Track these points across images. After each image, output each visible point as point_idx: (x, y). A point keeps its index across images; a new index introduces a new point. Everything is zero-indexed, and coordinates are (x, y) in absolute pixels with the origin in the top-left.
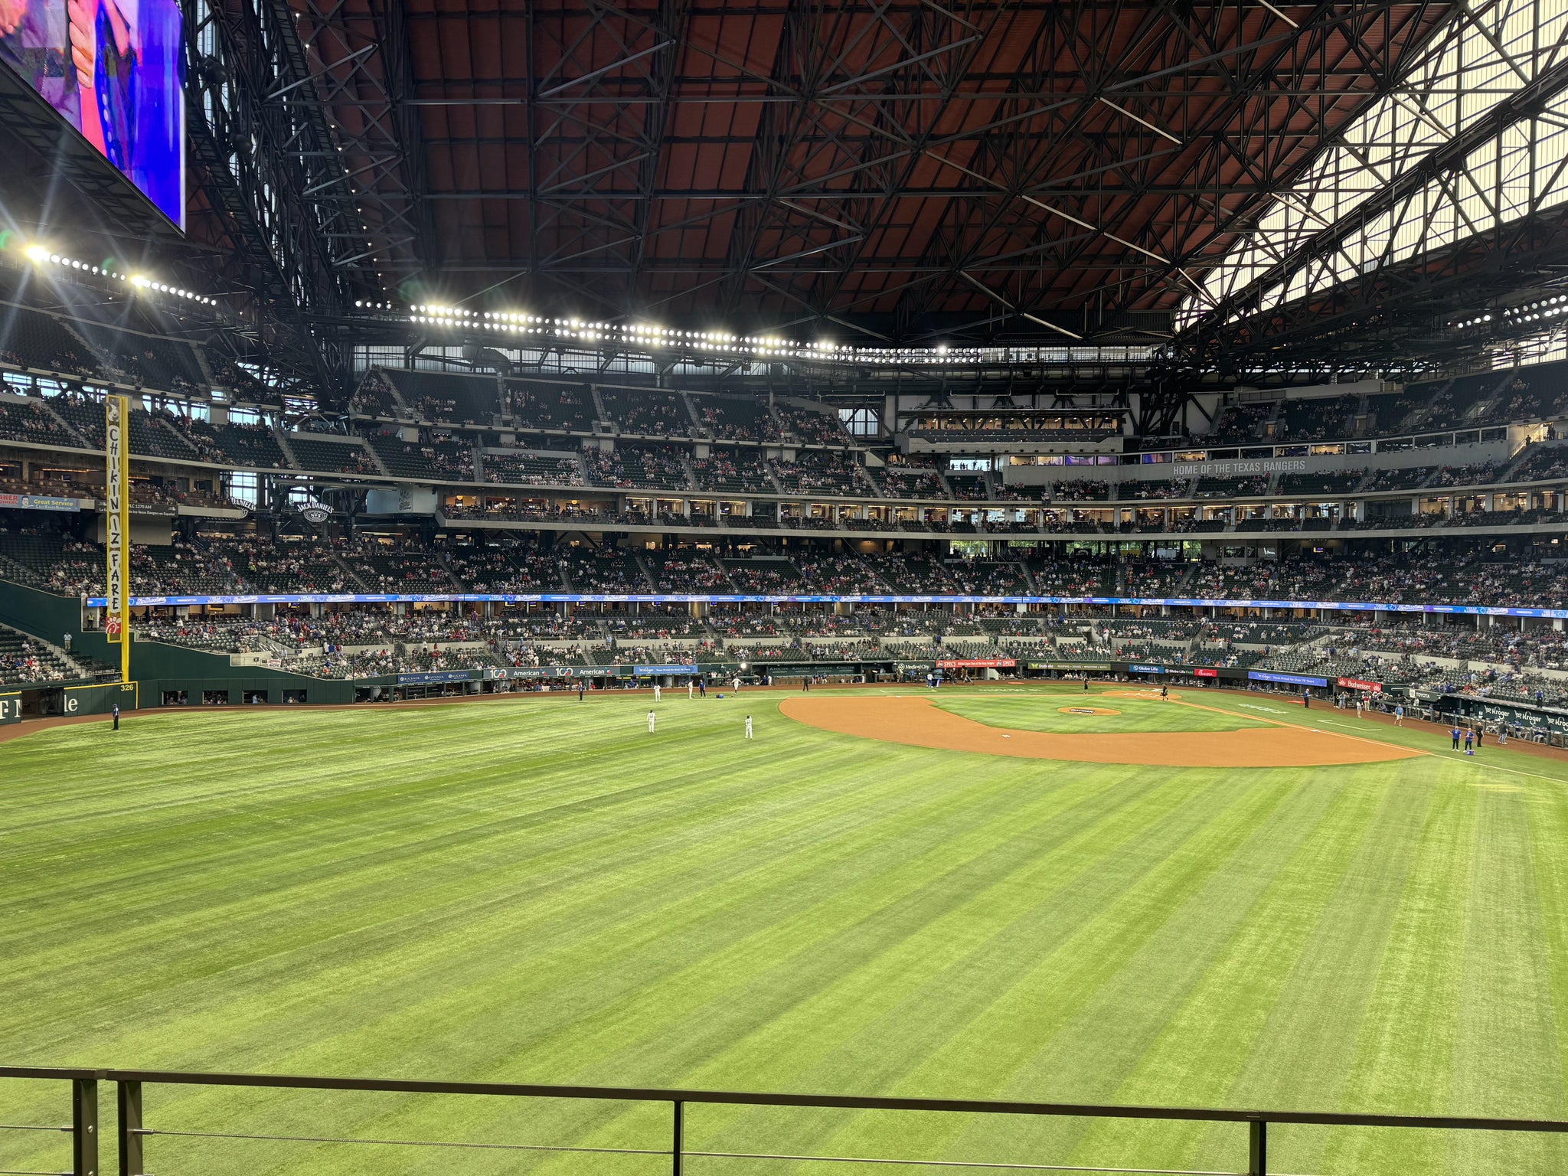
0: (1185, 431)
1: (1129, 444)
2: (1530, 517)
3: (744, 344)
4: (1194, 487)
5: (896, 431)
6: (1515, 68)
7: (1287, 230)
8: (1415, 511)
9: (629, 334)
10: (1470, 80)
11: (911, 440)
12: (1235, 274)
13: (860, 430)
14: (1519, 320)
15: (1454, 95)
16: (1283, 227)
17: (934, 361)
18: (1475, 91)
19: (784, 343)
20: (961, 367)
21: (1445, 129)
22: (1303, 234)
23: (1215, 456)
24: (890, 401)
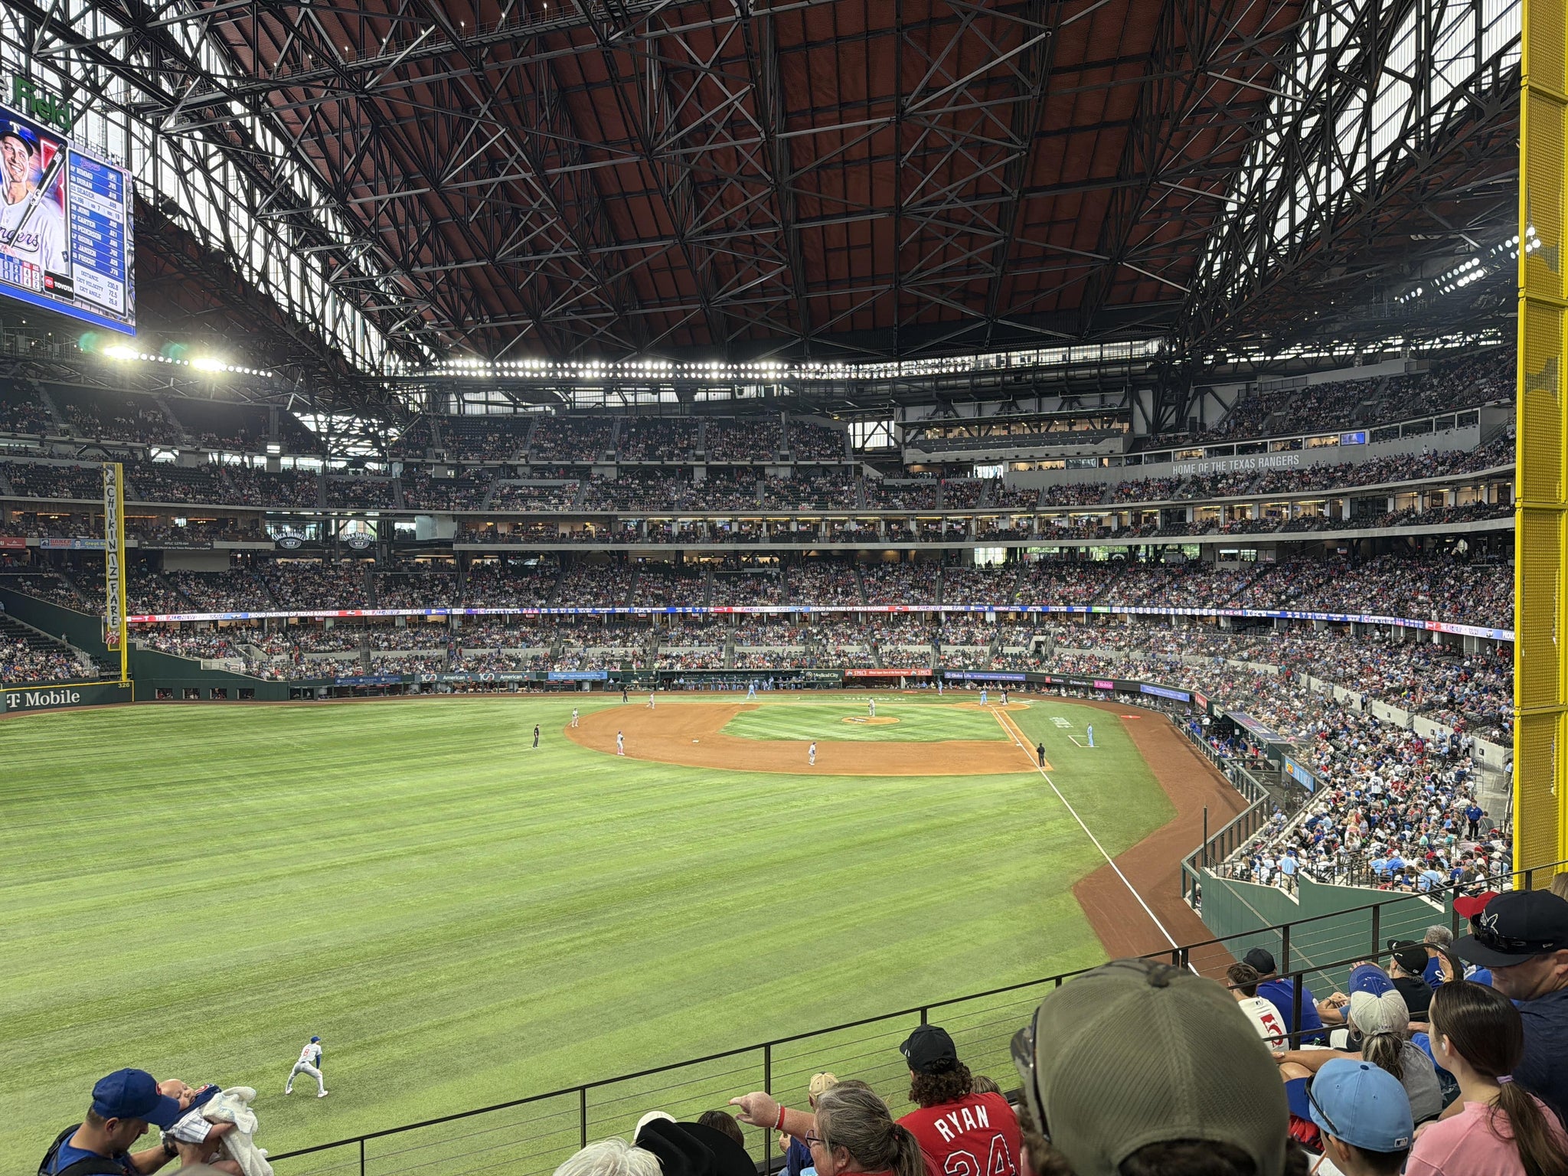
0: (1203, 426)
8: (1390, 509)
11: (909, 451)
19: (780, 366)
23: (1211, 453)
24: (898, 412)
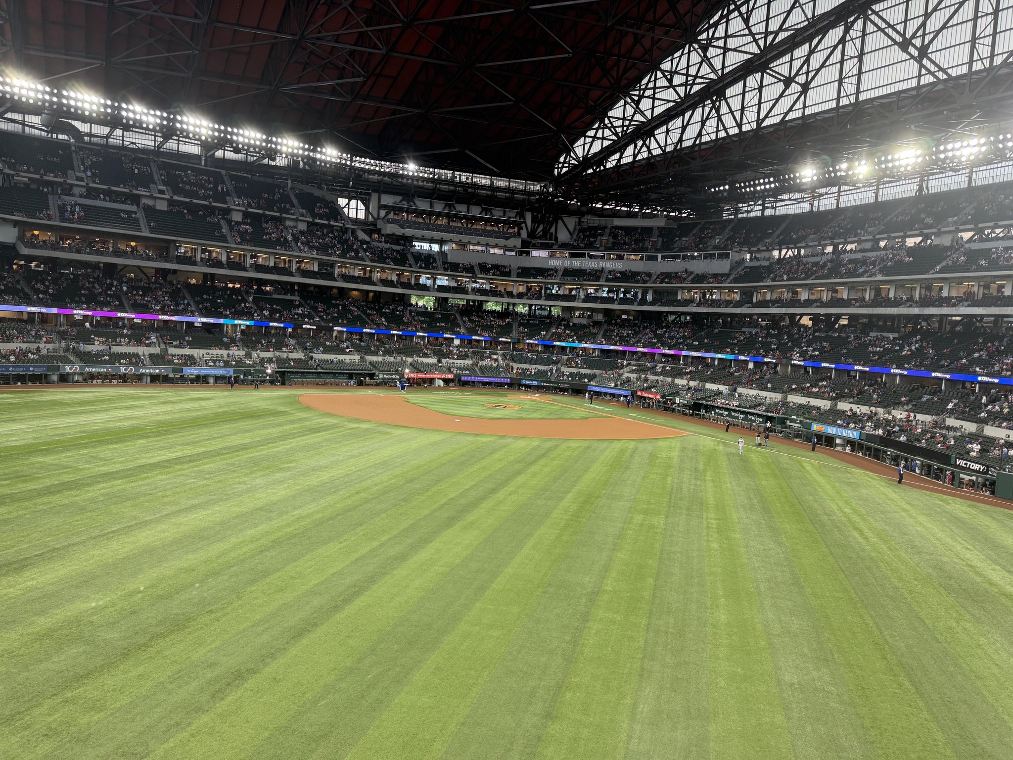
0: (556, 239)
1: (525, 244)
2: (738, 304)
3: (271, 142)
4: (560, 273)
5: (378, 218)
6: (755, 41)
7: (624, 119)
8: (679, 297)
9: (181, 122)
10: (732, 43)
11: (389, 225)
12: (592, 143)
13: (352, 215)
14: (743, 190)
15: (722, 51)
16: (621, 116)
17: (406, 173)
18: (735, 50)
19: (301, 145)
20: (423, 179)
21: (716, 71)
22: (633, 123)
23: (573, 255)
24: (374, 197)
